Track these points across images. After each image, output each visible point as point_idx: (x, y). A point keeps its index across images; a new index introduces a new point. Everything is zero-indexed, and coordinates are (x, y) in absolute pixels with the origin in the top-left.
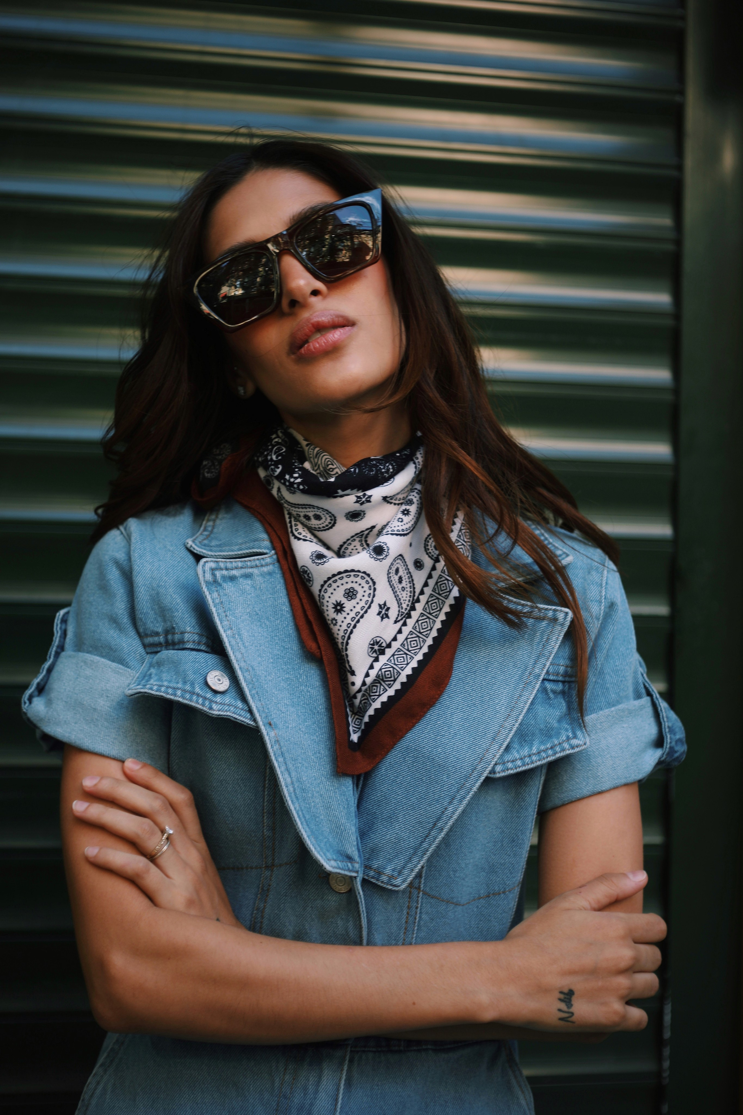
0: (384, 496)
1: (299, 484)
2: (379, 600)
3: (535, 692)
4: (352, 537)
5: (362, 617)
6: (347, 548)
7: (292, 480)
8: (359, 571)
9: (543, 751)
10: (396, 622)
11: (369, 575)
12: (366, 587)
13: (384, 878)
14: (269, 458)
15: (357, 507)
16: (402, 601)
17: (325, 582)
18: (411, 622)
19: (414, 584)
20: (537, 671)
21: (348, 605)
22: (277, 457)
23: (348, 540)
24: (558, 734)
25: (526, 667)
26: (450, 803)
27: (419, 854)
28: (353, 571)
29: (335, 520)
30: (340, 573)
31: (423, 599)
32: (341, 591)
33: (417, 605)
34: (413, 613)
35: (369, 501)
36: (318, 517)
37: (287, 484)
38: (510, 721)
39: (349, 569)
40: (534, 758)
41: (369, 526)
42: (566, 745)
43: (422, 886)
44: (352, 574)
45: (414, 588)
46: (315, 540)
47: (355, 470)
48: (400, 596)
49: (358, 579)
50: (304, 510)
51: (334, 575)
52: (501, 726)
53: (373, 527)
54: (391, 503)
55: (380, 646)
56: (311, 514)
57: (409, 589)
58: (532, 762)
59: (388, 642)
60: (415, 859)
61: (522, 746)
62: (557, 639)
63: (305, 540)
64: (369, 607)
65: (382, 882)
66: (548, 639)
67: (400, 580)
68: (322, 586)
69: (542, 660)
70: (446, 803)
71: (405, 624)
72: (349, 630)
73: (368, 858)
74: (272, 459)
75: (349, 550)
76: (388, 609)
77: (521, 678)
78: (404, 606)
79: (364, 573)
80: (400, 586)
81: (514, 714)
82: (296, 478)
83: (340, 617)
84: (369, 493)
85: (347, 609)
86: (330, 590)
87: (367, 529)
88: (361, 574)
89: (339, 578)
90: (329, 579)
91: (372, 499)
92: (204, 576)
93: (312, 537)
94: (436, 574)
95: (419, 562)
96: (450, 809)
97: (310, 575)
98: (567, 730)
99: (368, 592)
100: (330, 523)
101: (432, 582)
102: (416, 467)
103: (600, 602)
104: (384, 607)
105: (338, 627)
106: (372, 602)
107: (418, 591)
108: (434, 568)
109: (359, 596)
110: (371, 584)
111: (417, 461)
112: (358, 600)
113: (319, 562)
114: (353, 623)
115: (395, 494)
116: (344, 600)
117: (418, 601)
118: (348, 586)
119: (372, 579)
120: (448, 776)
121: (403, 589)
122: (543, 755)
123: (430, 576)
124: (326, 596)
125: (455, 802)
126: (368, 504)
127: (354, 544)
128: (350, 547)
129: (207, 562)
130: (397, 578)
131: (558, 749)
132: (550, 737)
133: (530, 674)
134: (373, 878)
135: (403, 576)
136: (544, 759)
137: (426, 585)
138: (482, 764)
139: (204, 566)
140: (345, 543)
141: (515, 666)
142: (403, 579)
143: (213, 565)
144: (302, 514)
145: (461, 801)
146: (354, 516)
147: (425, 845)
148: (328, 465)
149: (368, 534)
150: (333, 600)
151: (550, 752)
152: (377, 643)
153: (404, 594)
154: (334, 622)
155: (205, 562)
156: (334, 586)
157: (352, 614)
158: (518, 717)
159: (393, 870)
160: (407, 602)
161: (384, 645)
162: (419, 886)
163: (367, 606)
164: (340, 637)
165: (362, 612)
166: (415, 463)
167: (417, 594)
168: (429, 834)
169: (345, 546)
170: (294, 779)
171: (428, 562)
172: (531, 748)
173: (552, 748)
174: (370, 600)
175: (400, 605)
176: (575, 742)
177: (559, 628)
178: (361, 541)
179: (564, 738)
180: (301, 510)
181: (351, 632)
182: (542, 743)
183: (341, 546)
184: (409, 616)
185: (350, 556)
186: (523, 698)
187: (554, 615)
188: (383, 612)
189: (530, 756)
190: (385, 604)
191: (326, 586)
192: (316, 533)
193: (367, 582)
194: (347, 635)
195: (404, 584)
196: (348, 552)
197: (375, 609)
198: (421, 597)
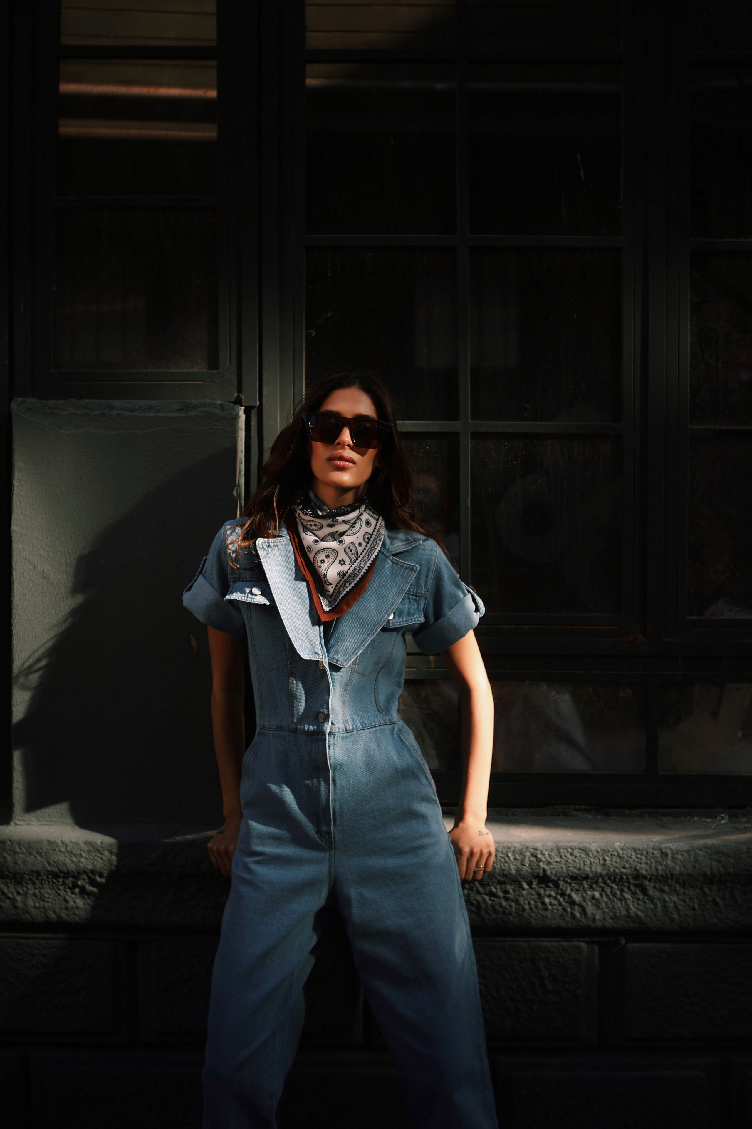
0: (343, 520)
1: (310, 514)
2: (340, 558)
3: (403, 597)
4: (329, 534)
5: (332, 564)
6: (326, 539)
7: (307, 512)
8: (332, 549)
9: (408, 620)
10: (349, 565)
11: (336, 550)
12: (334, 554)
13: (339, 663)
14: (296, 501)
15: (332, 523)
16: (352, 558)
17: (318, 552)
18: (356, 564)
19: (358, 552)
20: (404, 589)
21: (326, 560)
22: (300, 501)
23: (327, 535)
24: (413, 615)
25: (400, 587)
26: (368, 636)
27: (354, 654)
28: (329, 548)
29: (323, 526)
30: (324, 549)
31: (362, 557)
32: (324, 555)
33: (359, 559)
34: (357, 561)
35: (337, 521)
36: (315, 525)
37: (305, 513)
38: (393, 607)
39: (328, 548)
40: (404, 623)
41: (336, 531)
42: (416, 620)
43: (356, 668)
44: (329, 549)
45: (358, 553)
46: (313, 535)
47: (335, 511)
48: (351, 557)
49: (331, 551)
50: (310, 522)
51: (322, 549)
52: (389, 608)
53: (337, 532)
54: (347, 524)
55: (343, 573)
56: (313, 524)
57: (355, 554)
58: (403, 624)
59: (346, 571)
60: (352, 656)
61: (399, 618)
62: (413, 577)
63: (310, 535)
64: (335, 561)
65: (338, 664)
66: (409, 577)
67: (351, 551)
68: (316, 553)
69: (407, 585)
70: (366, 636)
71: (351, 566)
72: (327, 570)
73: (334, 655)
74: (297, 502)
75: (327, 539)
76: (345, 561)
77: (398, 591)
78: (353, 560)
79: (334, 549)
80: (351, 553)
81: (395, 604)
82: (309, 512)
83: (323, 565)
84: (337, 518)
85: (326, 562)
86: (319, 555)
87: (335, 532)
88: (332, 550)
89: (324, 551)
90: (320, 551)
91: (338, 520)
92: (259, 546)
93: (312, 534)
94: (367, 548)
95: (360, 544)
96: (368, 638)
97: (311, 549)
98: (417, 614)
99: (335, 555)
100: (320, 528)
101: (365, 551)
102: (359, 512)
103: (434, 566)
104: (342, 561)
105: (321, 569)
106: (336, 559)
107: (359, 554)
108: (366, 546)
109: (331, 557)
110: (336, 553)
111: (360, 509)
112: (330, 558)
113: (316, 544)
114: (328, 567)
115: (349, 520)
116: (325, 559)
117: (359, 557)
118: (327, 554)
119: (337, 552)
120: (368, 626)
121: (353, 554)
122: (408, 622)
123: (365, 549)
124: (318, 557)
125: (370, 635)
126: (336, 522)
127: (329, 537)
128: (327, 538)
129: (260, 540)
130: (349, 550)
131: (413, 620)
132: (410, 616)
133: (401, 589)
134: (335, 662)
135: (352, 549)
136: (408, 623)
137: (363, 551)
138: (381, 622)
139: (259, 542)
140: (325, 536)
141: (396, 586)
142: (353, 550)
143: (263, 541)
144: (309, 524)
145: (372, 635)
146: (330, 526)
147: (357, 651)
148: (321, 505)
149: (335, 534)
150: (320, 559)
151: (410, 621)
152: (341, 572)
153: (353, 556)
154: (320, 567)
155: (259, 540)
156: (321, 553)
157: (328, 564)
158: (396, 606)
159: (343, 660)
160: (354, 559)
161: (345, 572)
162: (355, 668)
163: (333, 561)
164: (323, 572)
165: (331, 563)
166: (360, 510)
167: (359, 556)
168: (359, 647)
169: (325, 537)
170: (291, 624)
171: (364, 544)
172: (403, 619)
173: (411, 620)
174: (335, 558)
175: (350, 559)
176: (420, 619)
177: (414, 573)
178: (331, 536)
179: (416, 617)
180: (308, 522)
181: (328, 570)
182: (407, 617)
183: (324, 537)
184: (355, 562)
185: (326, 542)
186: (399, 599)
187: (412, 567)
188: (342, 562)
189: (402, 622)
190: (342, 560)
191: (318, 553)
192: (314, 532)
193: (335, 552)
194: (326, 572)
195: (353, 552)
196: (326, 540)
197: (337, 561)
198: (360, 556)
